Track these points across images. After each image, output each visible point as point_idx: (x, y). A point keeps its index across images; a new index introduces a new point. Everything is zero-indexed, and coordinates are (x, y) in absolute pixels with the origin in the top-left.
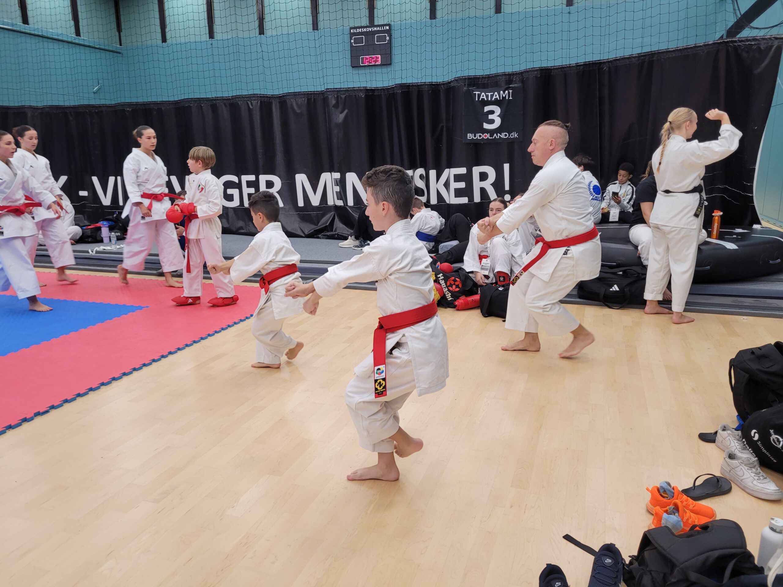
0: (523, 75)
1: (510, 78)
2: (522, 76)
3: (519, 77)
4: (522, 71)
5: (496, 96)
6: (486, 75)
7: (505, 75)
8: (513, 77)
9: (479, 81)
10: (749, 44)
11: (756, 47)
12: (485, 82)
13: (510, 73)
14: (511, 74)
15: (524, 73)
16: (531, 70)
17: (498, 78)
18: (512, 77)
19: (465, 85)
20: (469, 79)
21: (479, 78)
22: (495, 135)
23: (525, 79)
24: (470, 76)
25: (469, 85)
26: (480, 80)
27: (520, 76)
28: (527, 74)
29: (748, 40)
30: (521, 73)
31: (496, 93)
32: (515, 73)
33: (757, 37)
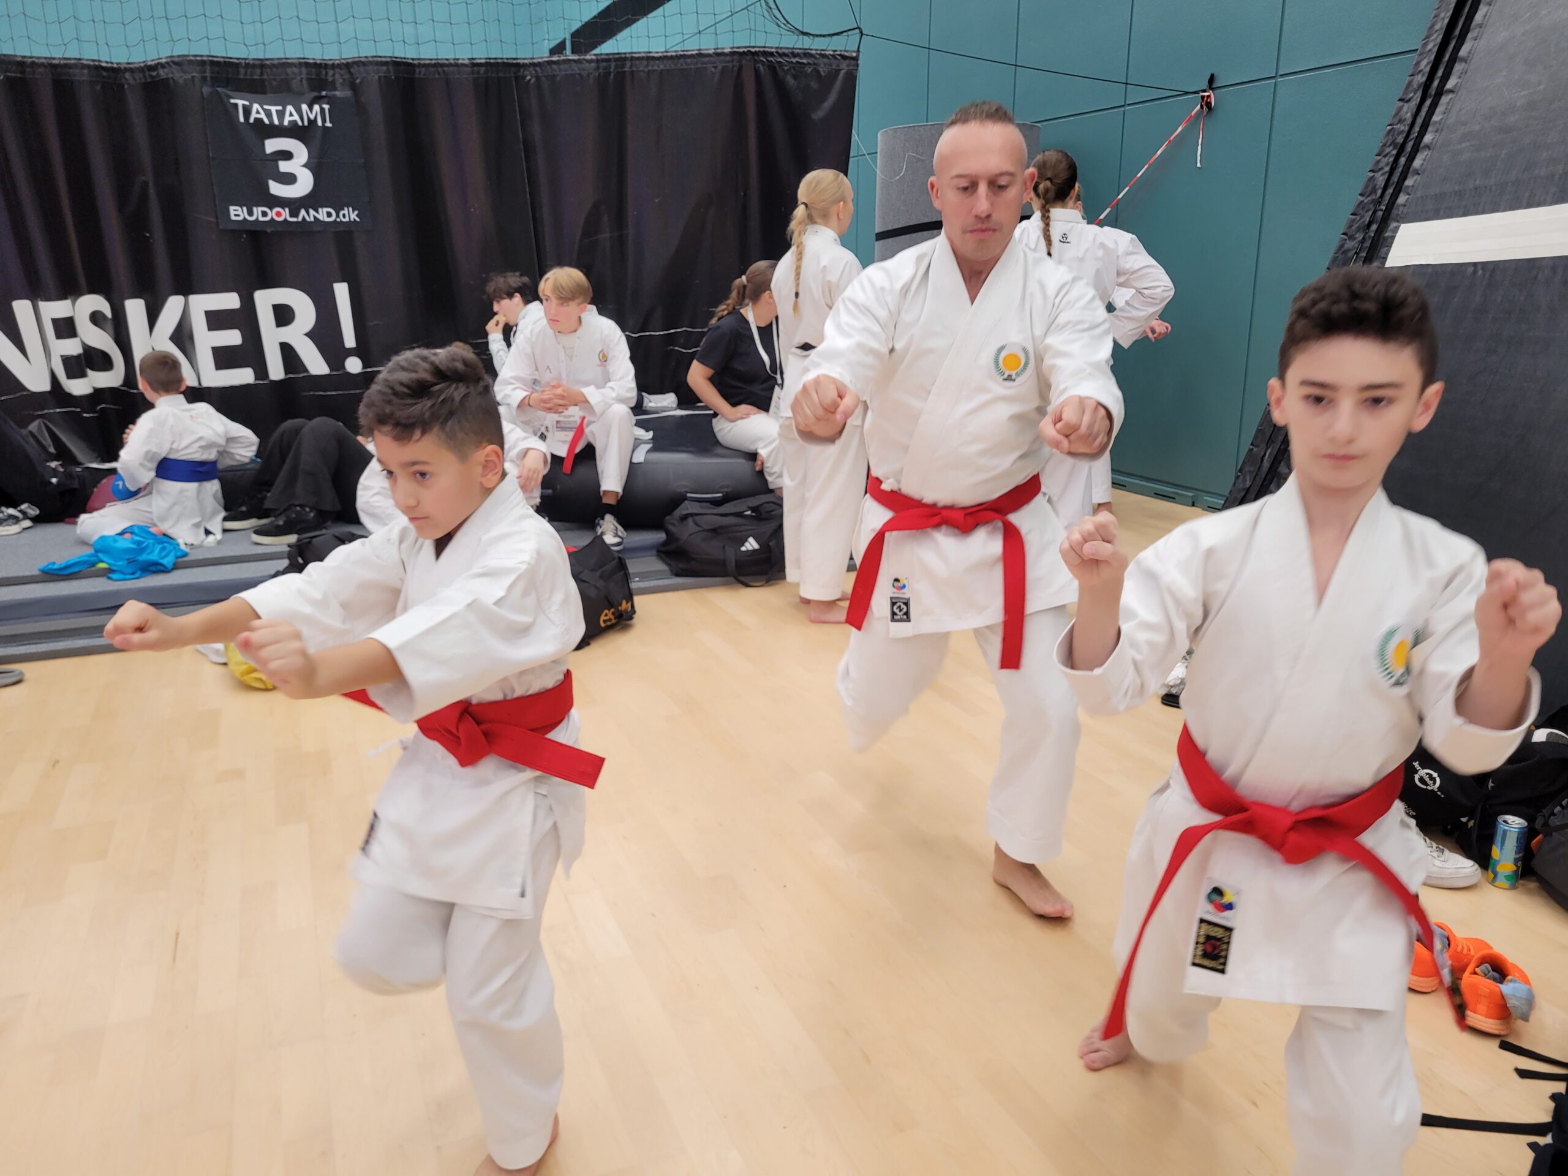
0: (352, 70)
1: (318, 74)
2: (350, 73)
3: (342, 75)
4: (350, 61)
5: (291, 115)
6: (254, 59)
7: (307, 65)
8: (327, 74)
9: (238, 73)
10: (798, 62)
11: (809, 70)
12: (256, 77)
13: (318, 62)
14: (321, 64)
15: (355, 66)
16: (371, 62)
17: (289, 70)
18: (324, 72)
19: (204, 79)
20: (212, 63)
21: (237, 65)
22: (303, 212)
23: (358, 81)
24: (213, 57)
25: (216, 81)
26: (242, 71)
27: (342, 72)
28: (362, 69)
29: (795, 55)
30: (347, 66)
31: (290, 108)
32: (331, 63)
33: (811, 50)
